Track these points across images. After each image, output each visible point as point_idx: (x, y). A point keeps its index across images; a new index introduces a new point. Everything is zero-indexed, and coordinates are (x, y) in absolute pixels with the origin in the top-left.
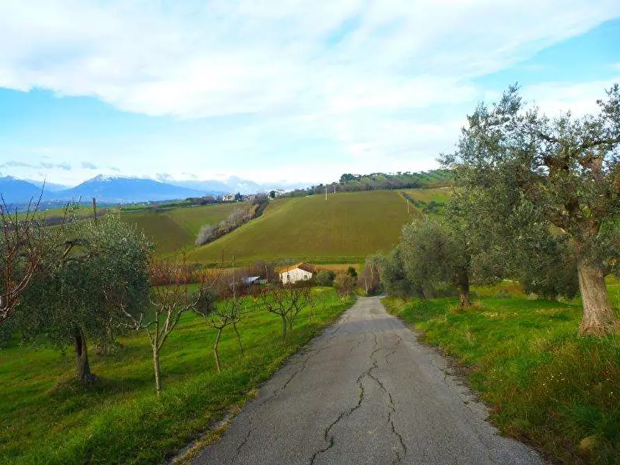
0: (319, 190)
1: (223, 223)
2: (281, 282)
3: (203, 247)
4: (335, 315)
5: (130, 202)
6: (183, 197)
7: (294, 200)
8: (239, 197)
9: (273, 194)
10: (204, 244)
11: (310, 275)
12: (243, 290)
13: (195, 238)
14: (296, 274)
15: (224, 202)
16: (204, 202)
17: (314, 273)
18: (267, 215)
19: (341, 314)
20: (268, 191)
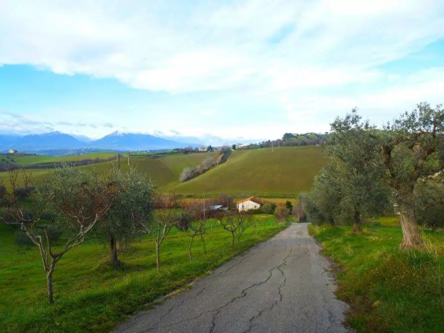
0: (268, 144)
1: (199, 166)
2: (238, 210)
3: (185, 183)
4: (271, 234)
5: (136, 150)
6: (171, 148)
7: (250, 151)
8: (210, 148)
9: (234, 147)
10: (185, 181)
11: (258, 206)
12: (211, 214)
13: (179, 176)
14: (248, 205)
15: (201, 152)
16: (186, 151)
17: (262, 205)
18: (230, 161)
19: (276, 234)
20: (231, 145)
